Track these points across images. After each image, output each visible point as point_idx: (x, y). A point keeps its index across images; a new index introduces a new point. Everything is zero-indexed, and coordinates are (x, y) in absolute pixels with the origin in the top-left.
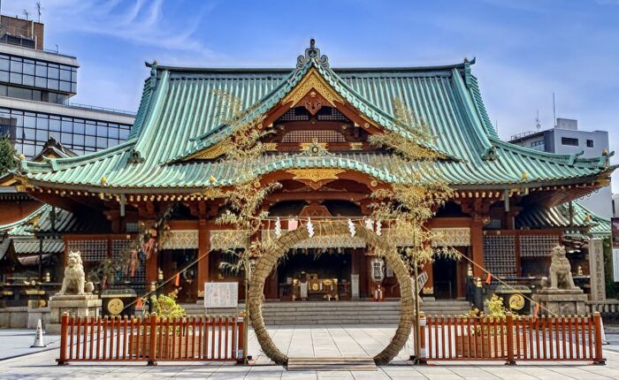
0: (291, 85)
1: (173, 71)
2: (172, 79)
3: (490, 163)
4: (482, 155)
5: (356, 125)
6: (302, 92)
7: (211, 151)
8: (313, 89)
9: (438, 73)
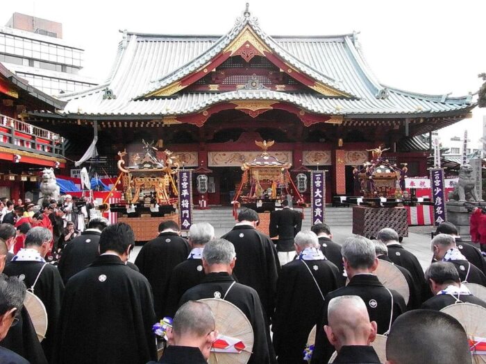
0: (230, 38)
1: (139, 35)
2: (138, 42)
3: (382, 101)
4: (376, 95)
5: (281, 70)
6: (238, 45)
7: (167, 90)
8: (247, 42)
9: (335, 40)
